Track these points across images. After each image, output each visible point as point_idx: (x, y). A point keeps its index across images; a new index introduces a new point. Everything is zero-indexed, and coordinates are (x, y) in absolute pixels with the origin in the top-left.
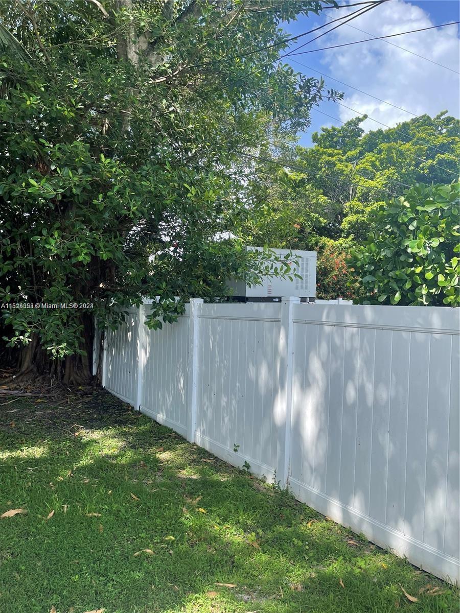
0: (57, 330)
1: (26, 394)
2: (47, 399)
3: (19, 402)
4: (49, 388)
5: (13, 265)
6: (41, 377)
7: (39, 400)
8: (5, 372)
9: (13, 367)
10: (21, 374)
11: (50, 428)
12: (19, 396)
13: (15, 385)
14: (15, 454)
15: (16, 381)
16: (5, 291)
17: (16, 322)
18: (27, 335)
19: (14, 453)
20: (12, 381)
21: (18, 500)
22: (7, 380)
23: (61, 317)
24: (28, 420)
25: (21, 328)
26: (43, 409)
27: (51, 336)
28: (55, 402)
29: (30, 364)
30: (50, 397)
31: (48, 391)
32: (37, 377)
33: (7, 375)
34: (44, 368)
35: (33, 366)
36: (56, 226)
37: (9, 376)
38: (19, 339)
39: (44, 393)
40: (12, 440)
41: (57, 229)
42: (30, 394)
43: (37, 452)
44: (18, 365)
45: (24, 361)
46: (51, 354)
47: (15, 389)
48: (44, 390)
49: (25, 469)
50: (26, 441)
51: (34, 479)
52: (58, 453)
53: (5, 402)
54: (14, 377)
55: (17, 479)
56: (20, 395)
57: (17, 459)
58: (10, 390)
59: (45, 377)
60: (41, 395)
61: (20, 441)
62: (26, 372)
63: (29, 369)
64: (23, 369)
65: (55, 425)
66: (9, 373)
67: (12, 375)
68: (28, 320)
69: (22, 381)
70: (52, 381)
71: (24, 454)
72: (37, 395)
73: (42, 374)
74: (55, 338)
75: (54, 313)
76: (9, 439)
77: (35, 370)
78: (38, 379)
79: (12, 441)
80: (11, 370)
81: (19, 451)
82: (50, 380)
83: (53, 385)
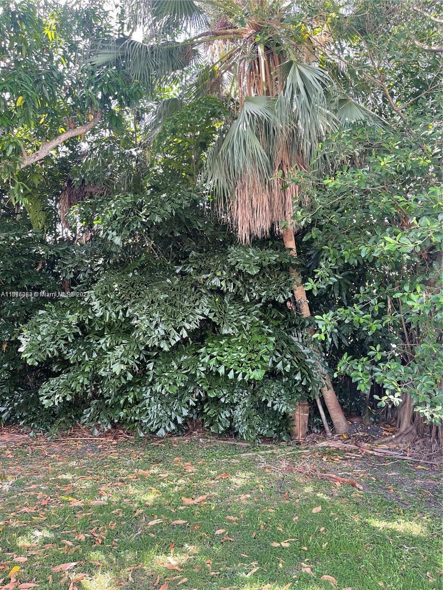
0: (430, 391)
1: (406, 458)
2: (429, 467)
3: (398, 464)
4: (431, 454)
5: (382, 323)
6: (422, 440)
7: (419, 467)
8: (385, 430)
9: (393, 426)
10: (400, 435)
11: (430, 502)
12: (399, 459)
13: (395, 446)
14: (393, 525)
15: (395, 441)
16: (376, 349)
17: (386, 380)
18: (397, 395)
19: (391, 524)
20: (391, 440)
21: (389, 584)
22: (387, 439)
23: (433, 376)
24: (406, 488)
25: (392, 388)
26: (423, 478)
27: (422, 396)
28: (437, 471)
29: (409, 426)
30: (431, 464)
31: (430, 458)
32: (416, 441)
33: (387, 434)
34: (424, 431)
35: (412, 427)
36: (418, 280)
37: (389, 435)
38: (389, 398)
39: (425, 459)
40: (390, 507)
41: (420, 283)
42: (409, 458)
43: (416, 529)
44: (398, 424)
45: (403, 420)
46: (425, 418)
47: (394, 450)
48: (424, 456)
49: (401, 547)
50: (404, 512)
51: (409, 562)
52: (438, 536)
53: (384, 463)
54: (394, 436)
55: (391, 556)
56: (400, 457)
57: (393, 533)
58: (389, 449)
59: (426, 440)
60: (421, 461)
61: (398, 512)
62: (405, 433)
63: (408, 431)
64: (402, 429)
65: (436, 500)
66: (388, 431)
67: (391, 434)
68: (399, 378)
69: (401, 442)
70: (434, 446)
71: (401, 526)
72: (418, 460)
73: (422, 438)
74: (428, 400)
75: (426, 373)
76: (386, 506)
77: (415, 431)
78: (418, 442)
79: (389, 509)
80: (391, 429)
81: (396, 523)
82: (431, 446)
83: (434, 451)
